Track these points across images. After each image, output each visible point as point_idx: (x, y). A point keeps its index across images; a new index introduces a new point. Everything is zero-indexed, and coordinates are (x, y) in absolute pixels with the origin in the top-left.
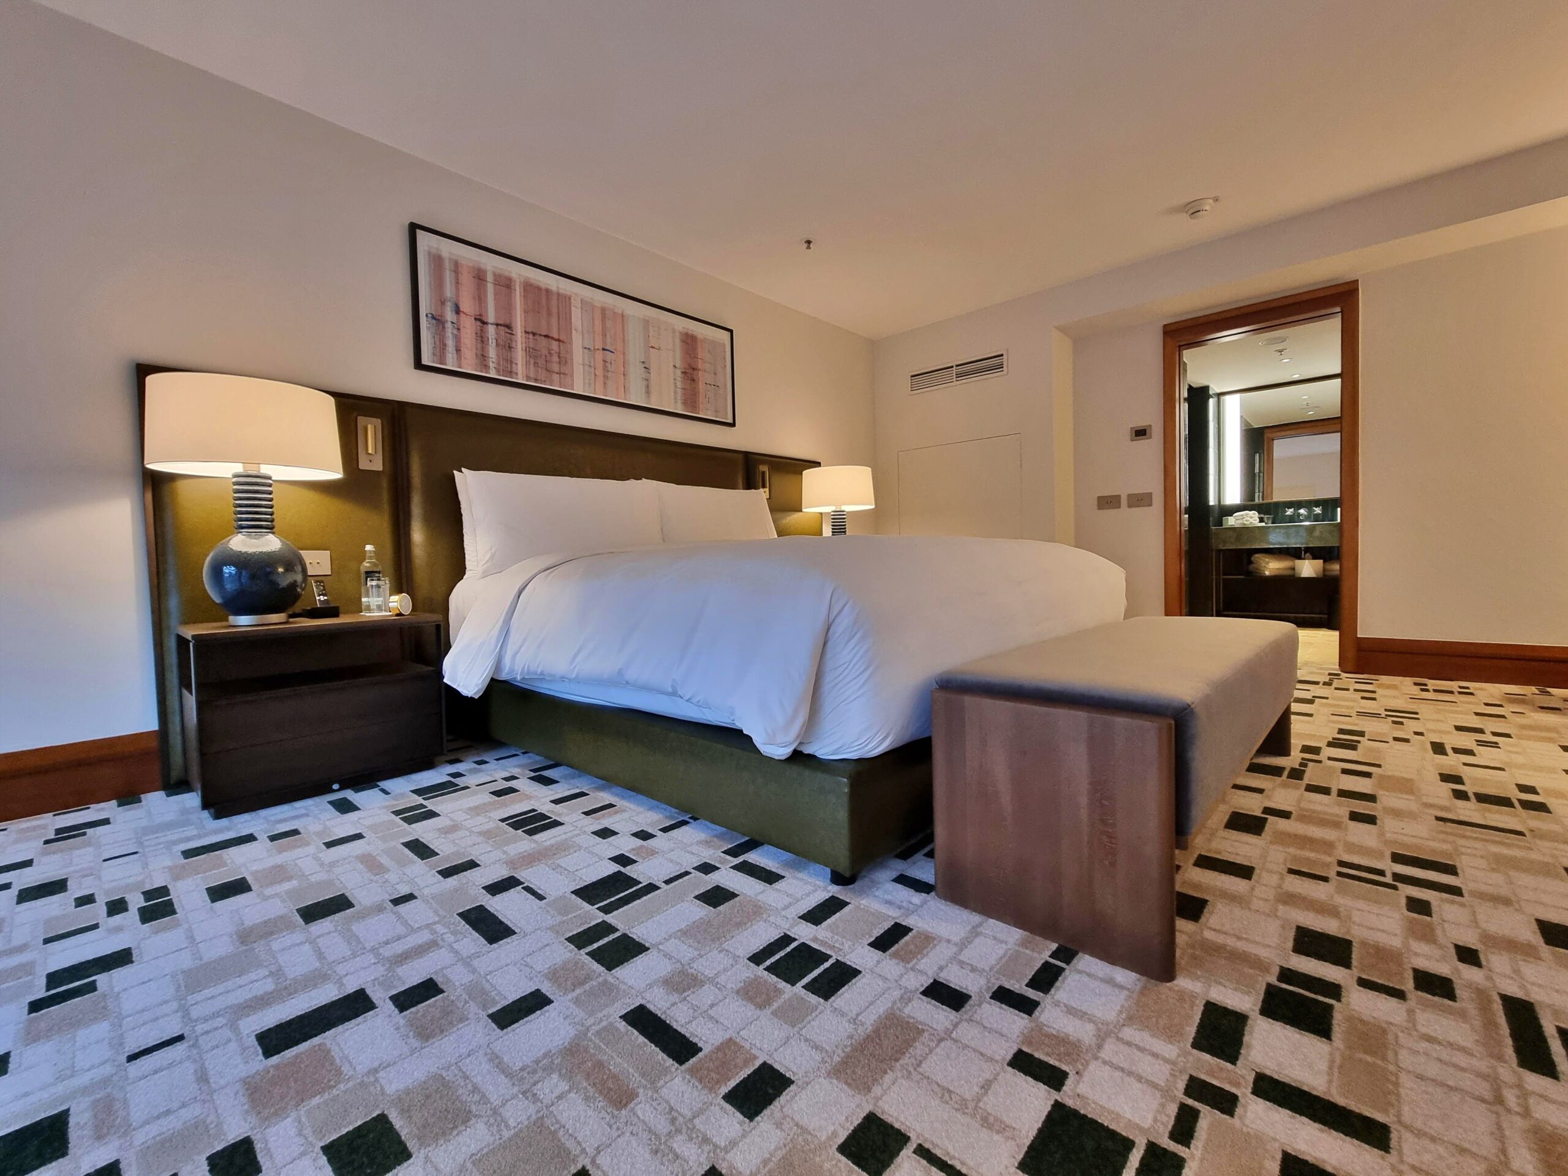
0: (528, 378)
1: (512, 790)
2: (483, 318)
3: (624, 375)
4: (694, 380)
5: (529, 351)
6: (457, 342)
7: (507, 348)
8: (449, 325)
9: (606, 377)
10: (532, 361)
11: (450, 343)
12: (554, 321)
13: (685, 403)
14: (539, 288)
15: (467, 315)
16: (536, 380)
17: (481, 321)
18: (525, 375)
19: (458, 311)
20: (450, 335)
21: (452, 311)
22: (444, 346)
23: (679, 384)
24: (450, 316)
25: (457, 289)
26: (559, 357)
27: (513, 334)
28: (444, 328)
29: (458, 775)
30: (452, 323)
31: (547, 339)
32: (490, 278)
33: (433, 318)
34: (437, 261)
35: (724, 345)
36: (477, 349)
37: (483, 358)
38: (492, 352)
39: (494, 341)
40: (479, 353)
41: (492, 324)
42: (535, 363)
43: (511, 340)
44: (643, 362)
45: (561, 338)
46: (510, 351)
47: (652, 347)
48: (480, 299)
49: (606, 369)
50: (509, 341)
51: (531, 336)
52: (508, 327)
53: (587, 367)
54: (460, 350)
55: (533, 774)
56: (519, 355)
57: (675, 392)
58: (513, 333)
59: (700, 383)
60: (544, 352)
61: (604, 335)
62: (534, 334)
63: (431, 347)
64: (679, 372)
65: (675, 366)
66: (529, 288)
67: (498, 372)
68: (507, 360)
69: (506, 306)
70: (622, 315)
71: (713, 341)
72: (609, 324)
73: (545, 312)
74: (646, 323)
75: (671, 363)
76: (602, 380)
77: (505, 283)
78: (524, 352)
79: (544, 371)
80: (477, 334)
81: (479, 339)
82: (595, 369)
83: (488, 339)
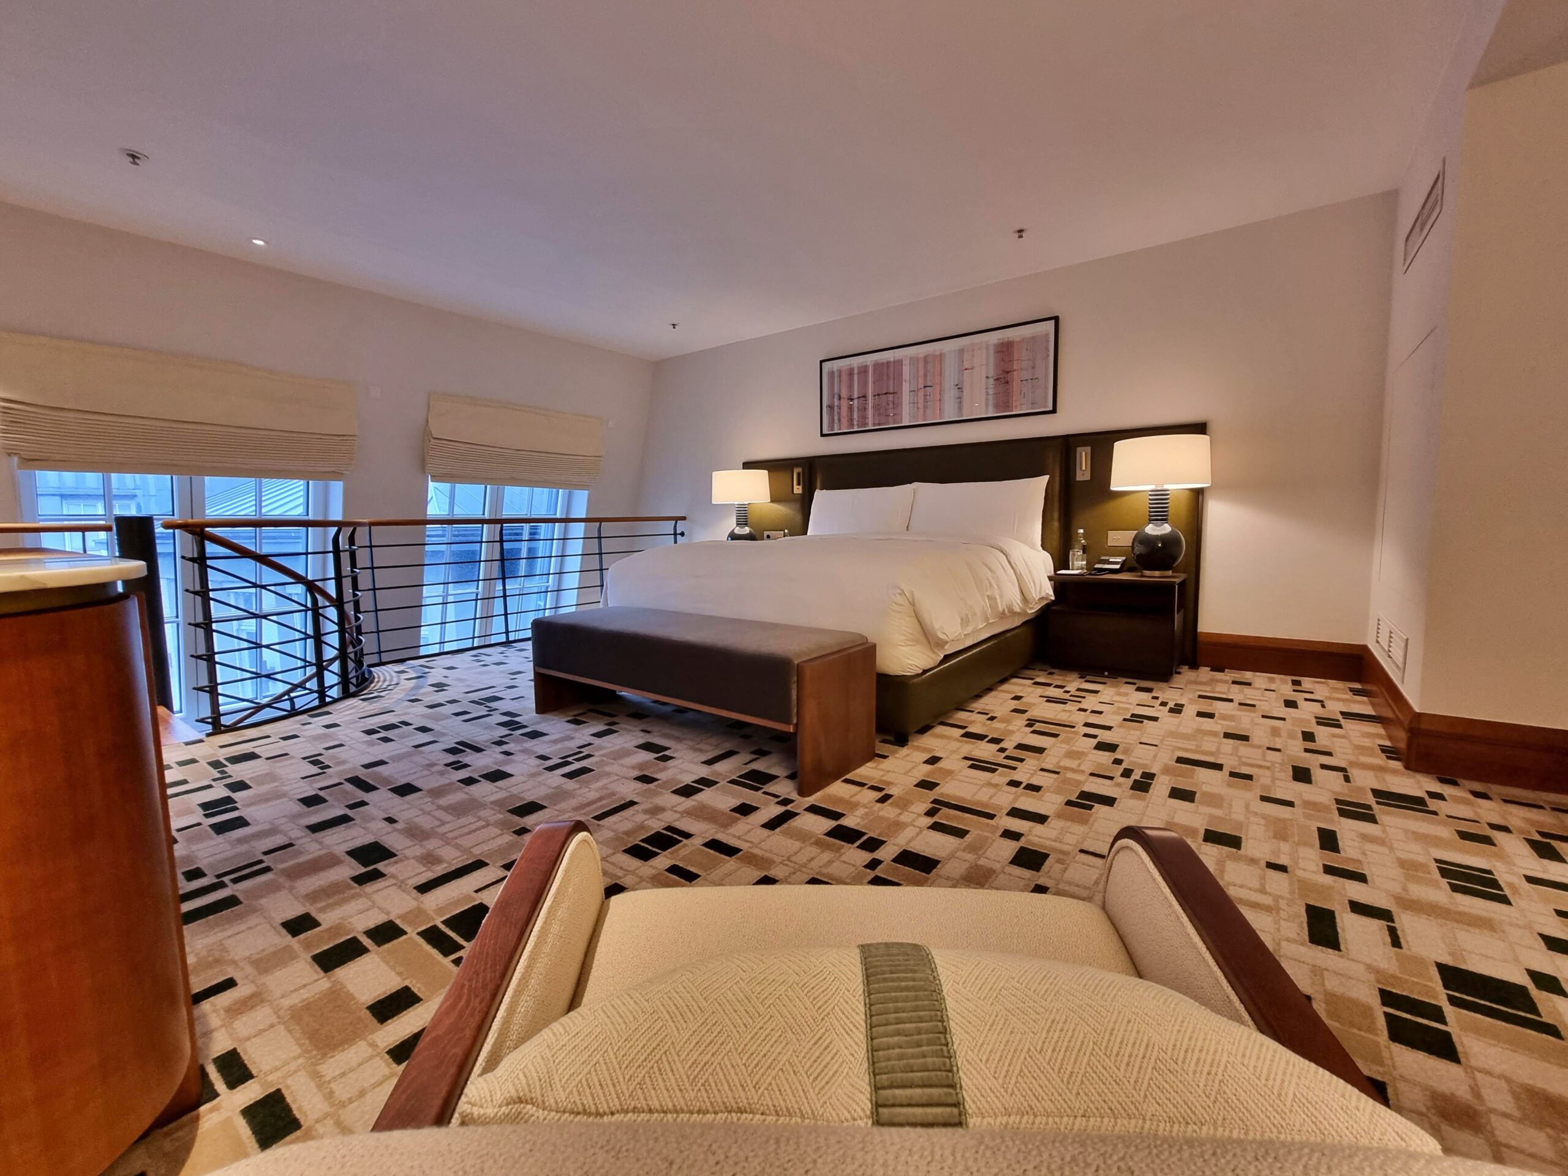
0: (874, 424)
3: (940, 400)
4: (1007, 382)
6: (839, 416)
7: (863, 409)
8: (836, 408)
9: (925, 407)
10: (877, 413)
11: (836, 418)
12: (892, 381)
14: (883, 364)
15: (844, 398)
16: (879, 424)
17: (851, 399)
18: (872, 423)
20: (836, 413)
21: (837, 398)
22: (833, 420)
24: (836, 402)
25: (840, 386)
26: (894, 403)
28: (833, 410)
30: (837, 405)
32: (856, 371)
33: (829, 407)
34: (832, 374)
35: (1047, 335)
36: (848, 417)
37: (851, 421)
38: (856, 415)
39: (857, 408)
41: (856, 398)
43: (866, 404)
44: (957, 384)
46: (865, 410)
47: (966, 369)
48: (851, 386)
49: (926, 401)
51: (877, 397)
52: (864, 396)
53: (912, 405)
54: (840, 420)
56: (870, 412)
57: (987, 399)
58: (867, 399)
59: (1015, 382)
60: (884, 404)
61: (925, 376)
62: (879, 395)
63: (827, 424)
64: (991, 381)
66: (878, 366)
67: (858, 425)
68: (863, 417)
69: (864, 384)
70: (941, 354)
71: (1033, 337)
72: (930, 366)
73: (885, 378)
74: (961, 351)
75: (984, 375)
76: (922, 410)
77: (863, 370)
78: (873, 408)
79: (884, 417)
80: (848, 407)
81: (849, 410)
82: (918, 403)
83: (854, 408)
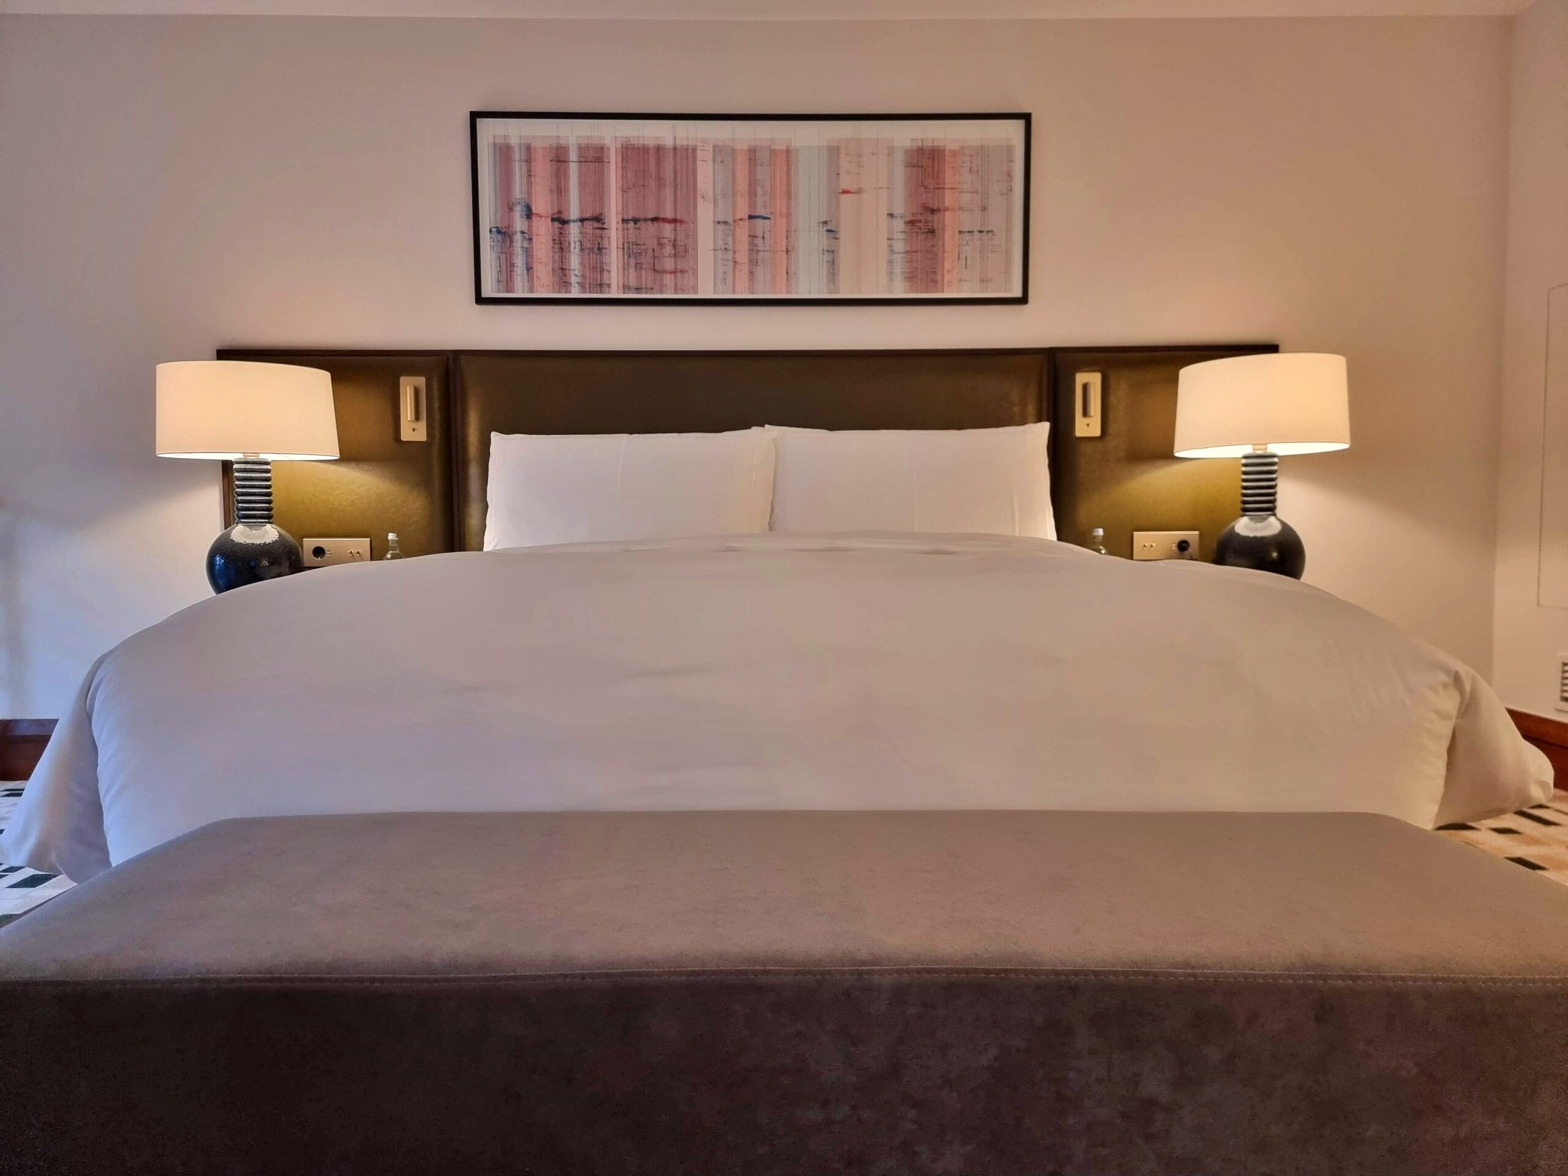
0: (626, 288)
2: (563, 216)
3: (787, 251)
4: (932, 232)
5: (629, 248)
6: (527, 257)
7: (596, 250)
8: (518, 237)
9: (753, 263)
10: (632, 261)
11: (519, 261)
12: (668, 194)
13: (911, 278)
14: (645, 150)
15: (541, 217)
16: (638, 290)
17: (561, 220)
18: (621, 286)
20: (520, 250)
21: (521, 216)
22: (511, 265)
23: (900, 246)
24: (519, 223)
25: (530, 184)
26: (675, 246)
27: (604, 229)
28: (511, 241)
30: (522, 232)
31: (655, 225)
32: (573, 156)
33: (499, 232)
34: (504, 152)
35: (1009, 149)
36: (554, 262)
37: (562, 273)
38: (575, 261)
39: (578, 245)
40: (557, 265)
42: (637, 264)
43: (601, 237)
44: (825, 223)
45: (678, 217)
46: (601, 254)
47: (844, 192)
48: (560, 190)
49: (753, 249)
50: (599, 240)
51: (631, 225)
52: (598, 219)
53: (720, 254)
54: (532, 268)
56: (614, 258)
57: (890, 262)
58: (605, 226)
59: (947, 234)
60: (652, 244)
61: (752, 194)
62: (636, 221)
63: (495, 273)
64: (899, 225)
66: (631, 153)
67: (582, 286)
68: (595, 268)
69: (595, 188)
70: (788, 151)
71: (982, 147)
72: (762, 173)
73: (653, 184)
74: (834, 152)
75: (884, 211)
76: (746, 268)
77: (594, 157)
78: (621, 251)
79: (651, 274)
80: (554, 240)
81: (557, 246)
82: (735, 252)
83: (569, 244)
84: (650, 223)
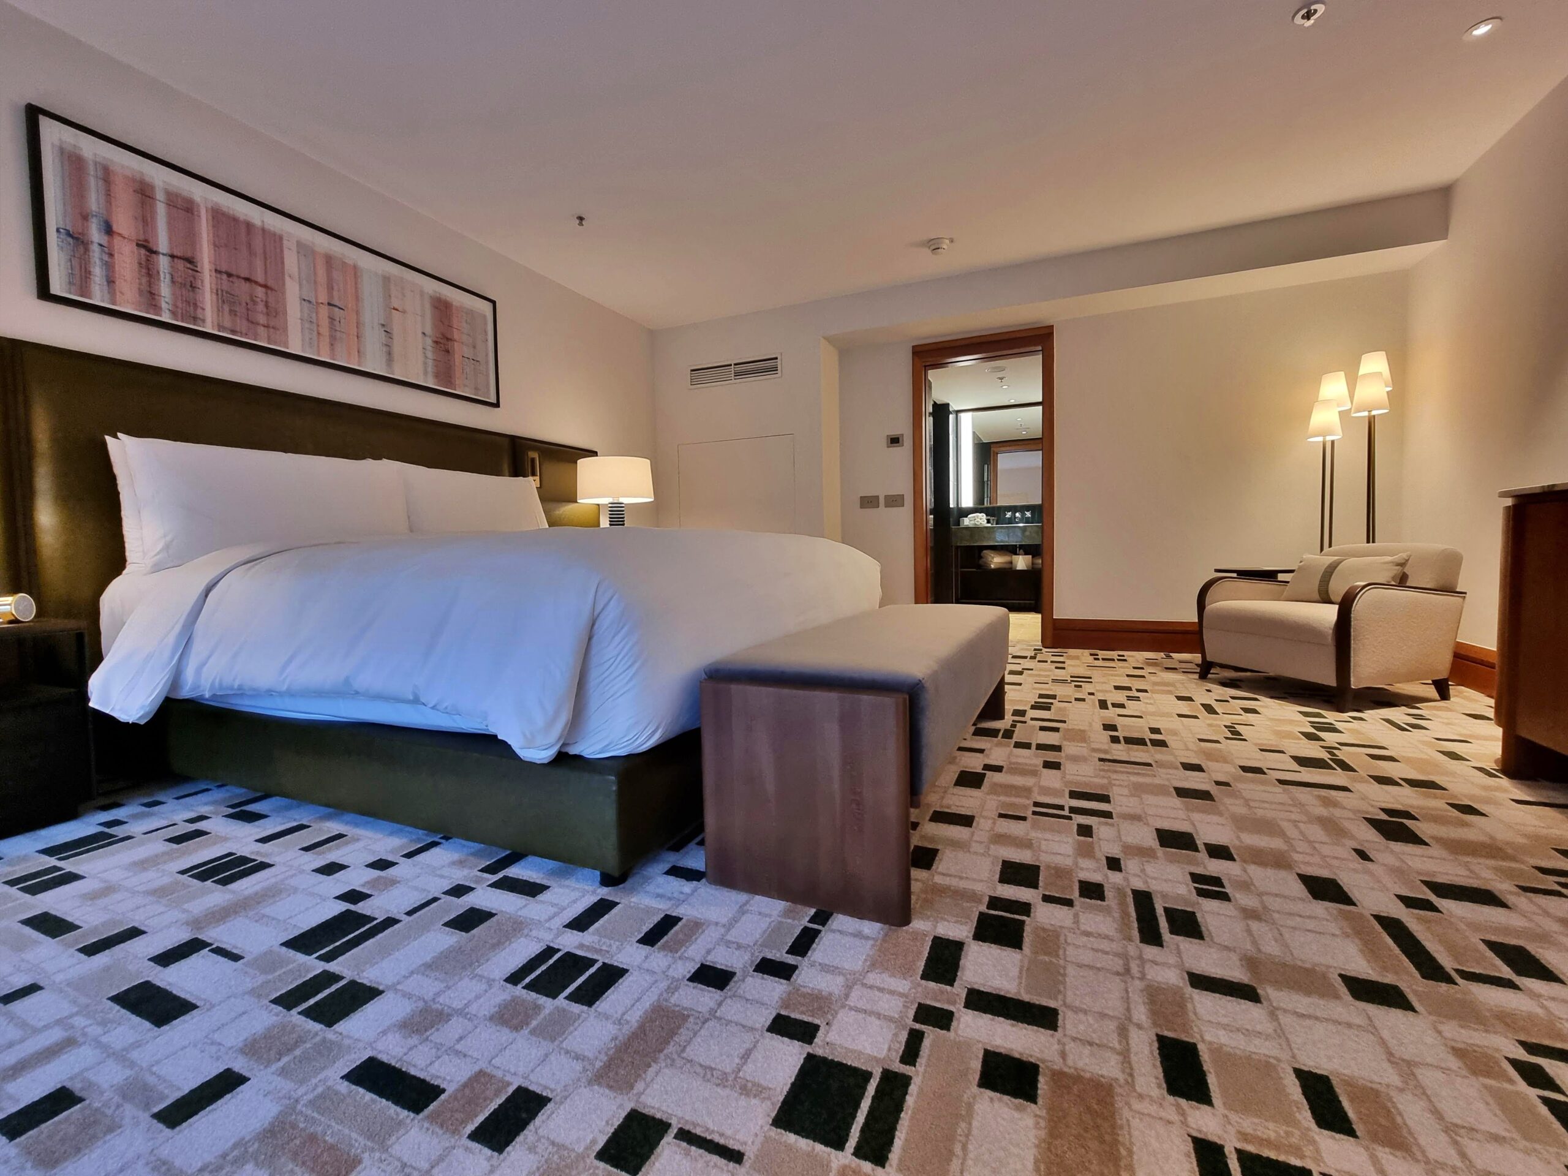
0: (220, 327)
1: (199, 833)
2: (151, 245)
3: (358, 337)
4: (448, 352)
5: (222, 295)
6: (107, 270)
7: (188, 287)
8: (95, 250)
9: (333, 338)
10: (226, 308)
11: (98, 271)
12: (259, 263)
13: (437, 376)
14: (235, 220)
15: (124, 238)
16: (233, 332)
17: (147, 248)
18: (216, 323)
19: (109, 230)
20: (97, 261)
21: (99, 230)
22: (86, 272)
23: (430, 355)
24: (96, 235)
25: (108, 203)
26: (267, 306)
27: (197, 271)
28: (87, 250)
29: (117, 823)
30: (101, 245)
31: (248, 284)
32: (160, 196)
33: (69, 234)
34: (74, 163)
35: (485, 317)
36: (141, 284)
38: (165, 290)
39: (168, 277)
40: (145, 287)
41: (163, 254)
42: (231, 311)
43: (195, 278)
44: (383, 325)
45: (269, 284)
46: (193, 291)
47: (394, 309)
48: (145, 221)
49: (332, 328)
50: (192, 279)
51: (225, 277)
52: (190, 261)
53: (307, 325)
54: (114, 282)
55: (231, 811)
56: (208, 299)
57: (425, 363)
58: (199, 269)
59: (456, 356)
60: (245, 298)
61: (330, 287)
62: (229, 275)
63: (64, 274)
64: (429, 341)
65: (424, 333)
66: (218, 216)
67: (174, 314)
68: (188, 303)
69: (186, 234)
70: (355, 267)
71: (470, 310)
72: (336, 275)
73: (245, 250)
74: (386, 280)
75: (419, 330)
76: (327, 340)
77: (183, 206)
78: (214, 296)
79: (245, 322)
80: (140, 264)
81: (144, 271)
82: (318, 326)
83: (158, 272)
84: (243, 281)
